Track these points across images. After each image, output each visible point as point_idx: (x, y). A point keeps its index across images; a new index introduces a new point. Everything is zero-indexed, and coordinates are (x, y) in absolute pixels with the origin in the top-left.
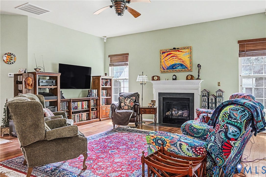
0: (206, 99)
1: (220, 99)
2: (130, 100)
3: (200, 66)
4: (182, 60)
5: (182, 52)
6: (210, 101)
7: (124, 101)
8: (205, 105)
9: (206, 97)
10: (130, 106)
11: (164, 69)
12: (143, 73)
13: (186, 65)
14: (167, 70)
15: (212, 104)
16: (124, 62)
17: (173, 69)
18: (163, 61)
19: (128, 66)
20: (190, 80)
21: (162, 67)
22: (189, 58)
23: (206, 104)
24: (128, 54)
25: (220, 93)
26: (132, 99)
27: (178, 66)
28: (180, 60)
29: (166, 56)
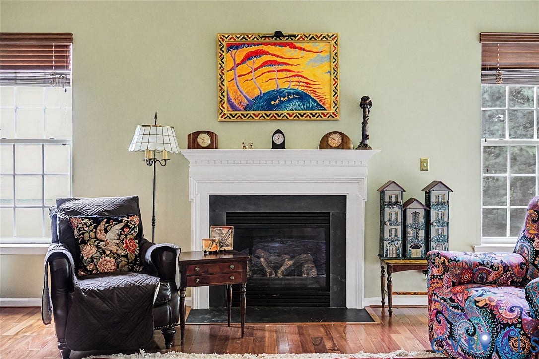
0: (396, 214)
1: (440, 213)
2: (122, 229)
3: (370, 104)
4: (302, 77)
5: (304, 49)
6: (410, 221)
7: (92, 234)
8: (393, 236)
9: (396, 209)
10: (126, 256)
11: (233, 107)
12: (156, 117)
13: (318, 97)
14: (245, 113)
15: (417, 230)
16: (50, 67)
17: (271, 108)
18: (229, 76)
19: (70, 89)
20: (338, 148)
21: (225, 99)
22: (329, 72)
23: (396, 231)
24: (69, 37)
25: (440, 193)
26: (126, 226)
27: (290, 100)
28: (296, 79)
29: (243, 61)
